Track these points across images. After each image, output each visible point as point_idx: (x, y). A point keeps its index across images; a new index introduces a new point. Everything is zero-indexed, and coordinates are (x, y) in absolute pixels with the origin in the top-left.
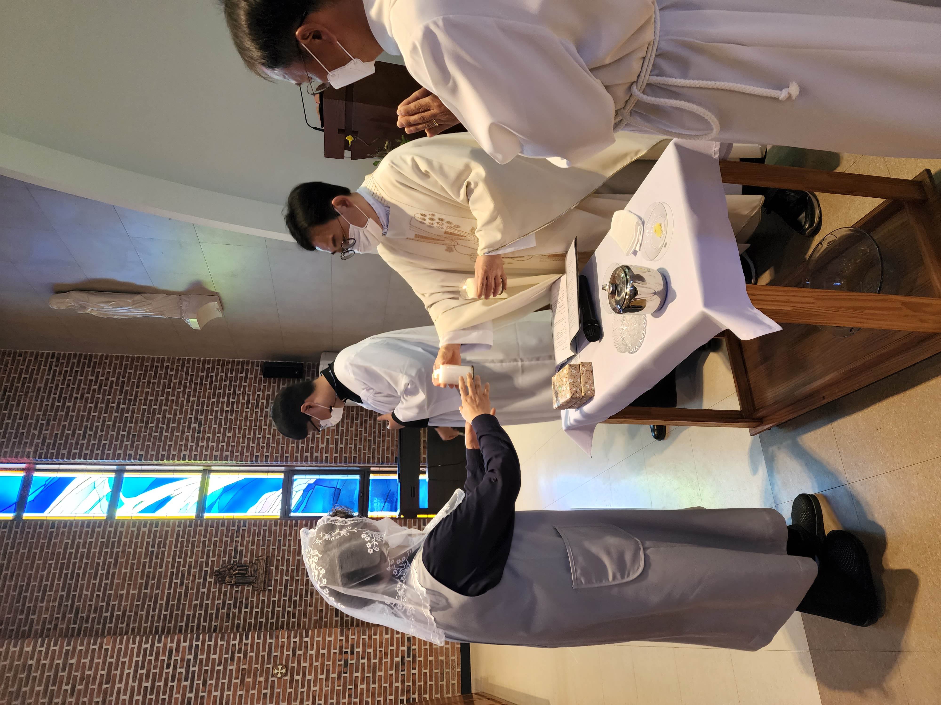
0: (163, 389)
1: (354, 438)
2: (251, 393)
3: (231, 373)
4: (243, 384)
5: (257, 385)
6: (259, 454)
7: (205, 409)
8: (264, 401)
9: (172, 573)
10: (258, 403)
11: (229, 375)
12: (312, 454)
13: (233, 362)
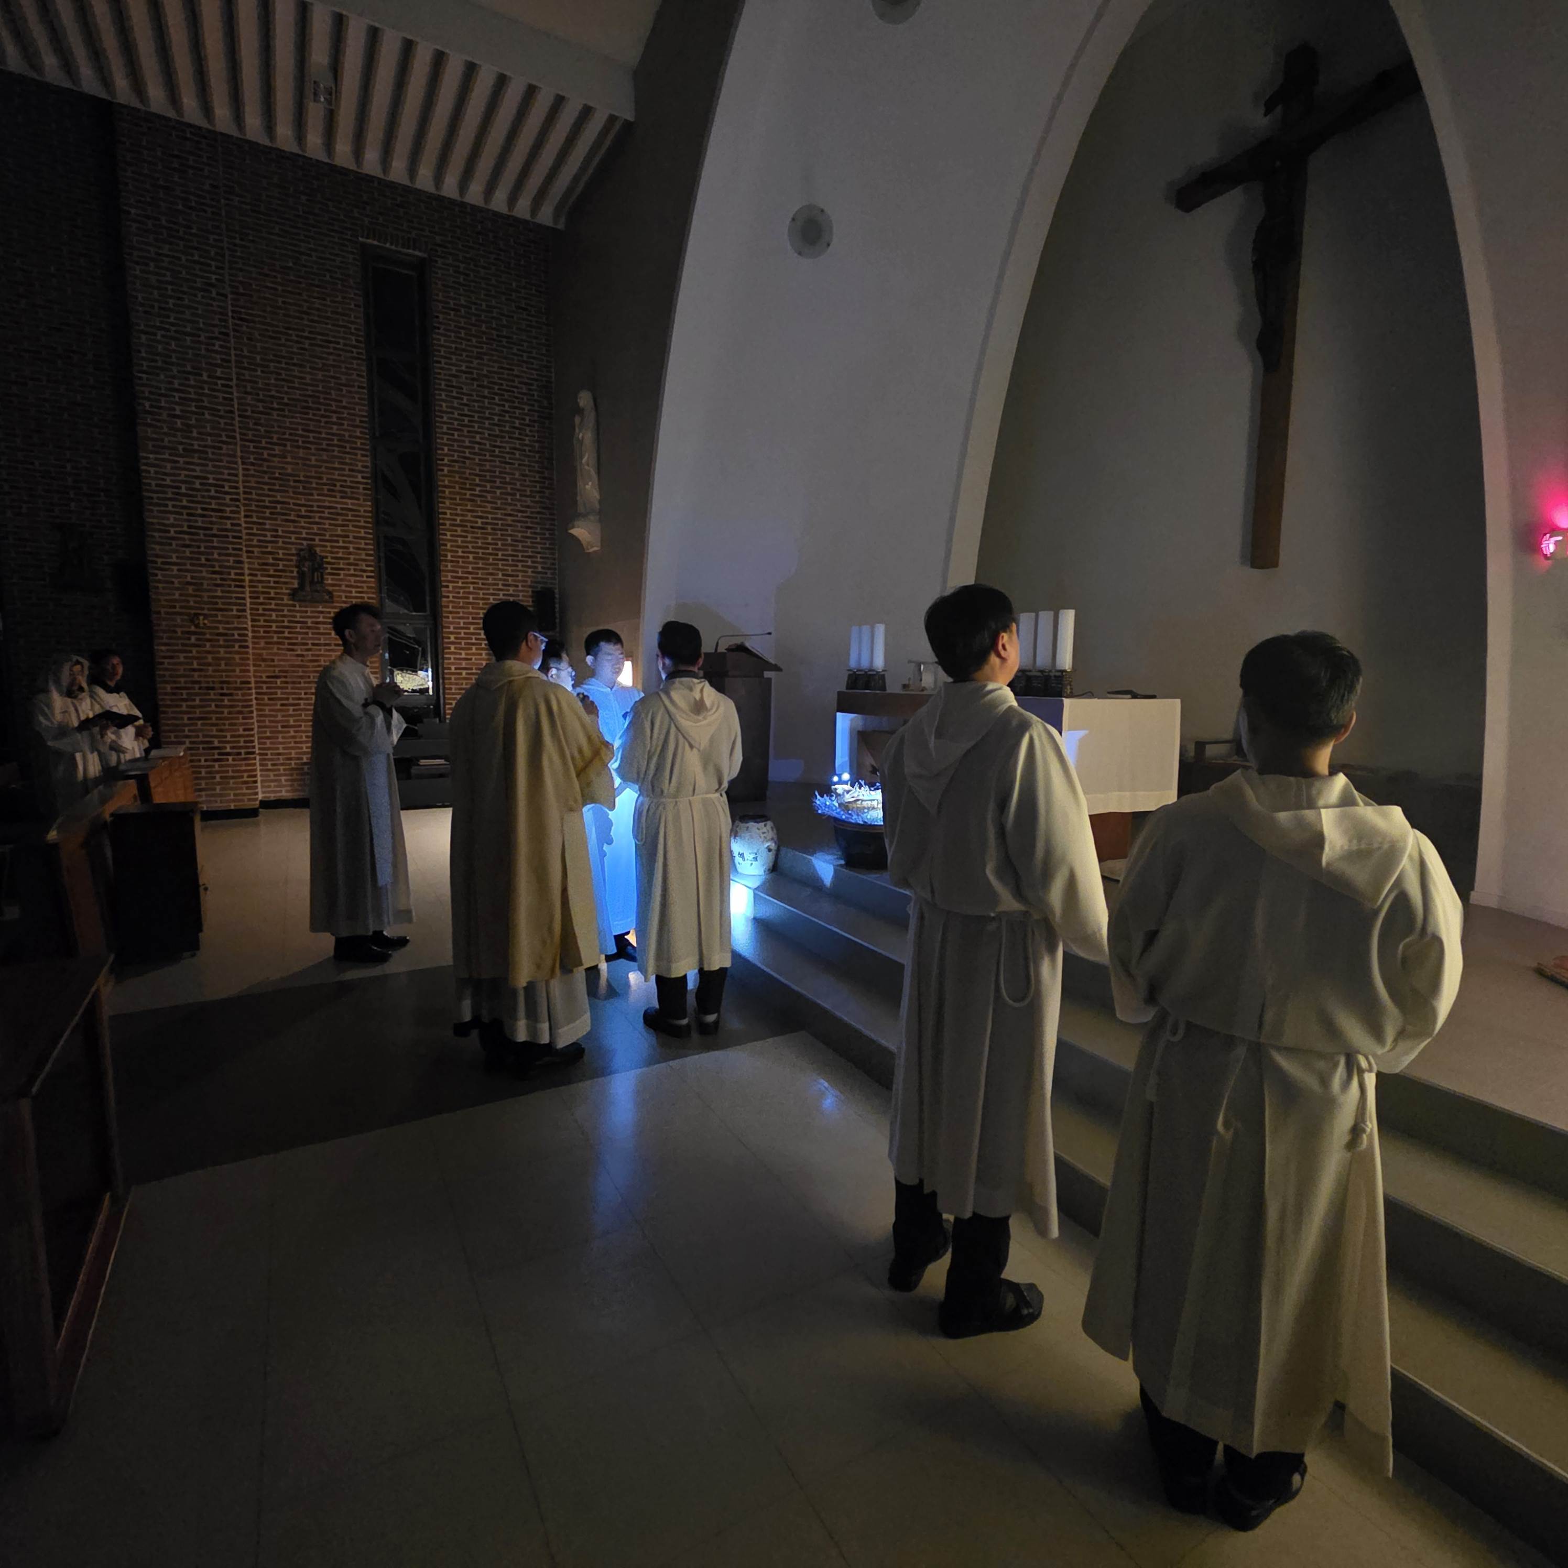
0: (518, 490)
2: (520, 578)
4: (530, 570)
6: (451, 589)
7: (499, 532)
8: (511, 592)
9: (312, 506)
10: (509, 585)
11: (539, 556)
12: (453, 643)
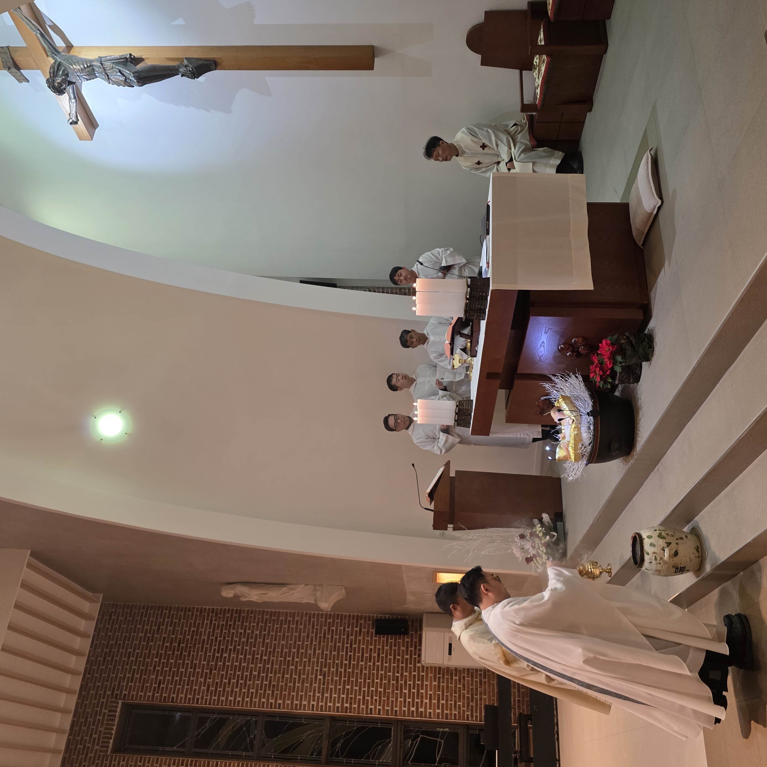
0: (295, 642)
1: (454, 695)
2: (365, 647)
3: (348, 627)
4: (358, 638)
5: (369, 639)
6: (373, 707)
7: (328, 661)
8: (376, 655)
10: (370, 656)
11: (347, 629)
12: (417, 709)
13: (350, 615)
